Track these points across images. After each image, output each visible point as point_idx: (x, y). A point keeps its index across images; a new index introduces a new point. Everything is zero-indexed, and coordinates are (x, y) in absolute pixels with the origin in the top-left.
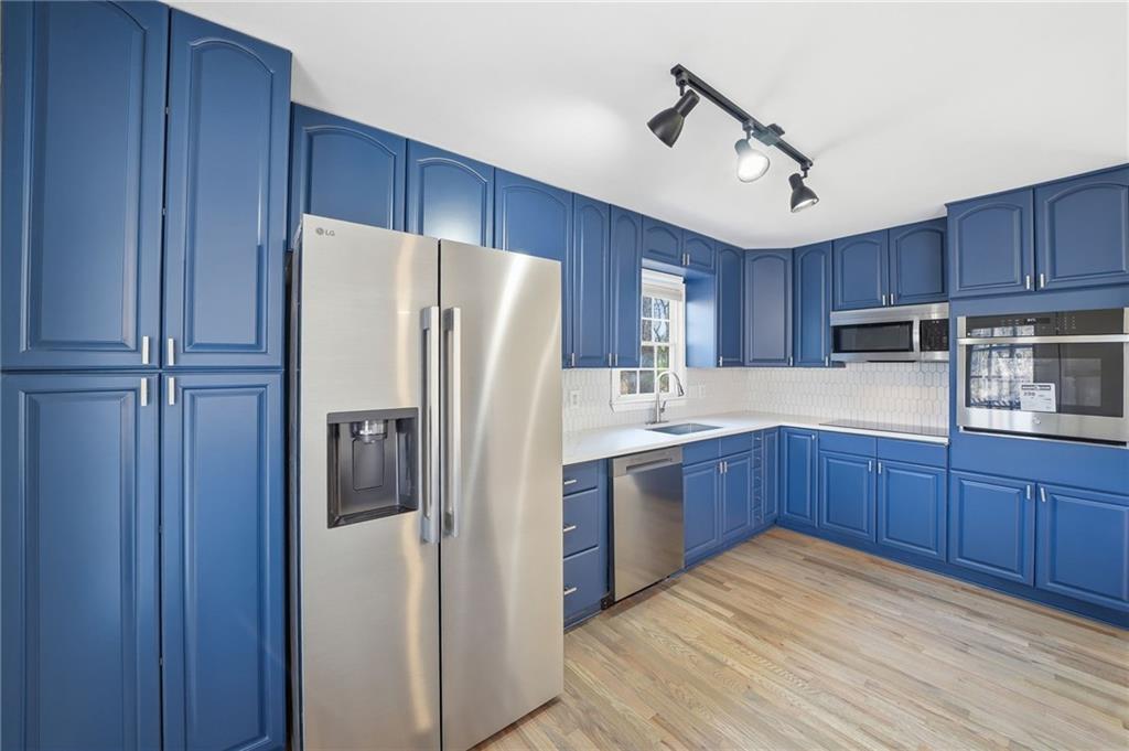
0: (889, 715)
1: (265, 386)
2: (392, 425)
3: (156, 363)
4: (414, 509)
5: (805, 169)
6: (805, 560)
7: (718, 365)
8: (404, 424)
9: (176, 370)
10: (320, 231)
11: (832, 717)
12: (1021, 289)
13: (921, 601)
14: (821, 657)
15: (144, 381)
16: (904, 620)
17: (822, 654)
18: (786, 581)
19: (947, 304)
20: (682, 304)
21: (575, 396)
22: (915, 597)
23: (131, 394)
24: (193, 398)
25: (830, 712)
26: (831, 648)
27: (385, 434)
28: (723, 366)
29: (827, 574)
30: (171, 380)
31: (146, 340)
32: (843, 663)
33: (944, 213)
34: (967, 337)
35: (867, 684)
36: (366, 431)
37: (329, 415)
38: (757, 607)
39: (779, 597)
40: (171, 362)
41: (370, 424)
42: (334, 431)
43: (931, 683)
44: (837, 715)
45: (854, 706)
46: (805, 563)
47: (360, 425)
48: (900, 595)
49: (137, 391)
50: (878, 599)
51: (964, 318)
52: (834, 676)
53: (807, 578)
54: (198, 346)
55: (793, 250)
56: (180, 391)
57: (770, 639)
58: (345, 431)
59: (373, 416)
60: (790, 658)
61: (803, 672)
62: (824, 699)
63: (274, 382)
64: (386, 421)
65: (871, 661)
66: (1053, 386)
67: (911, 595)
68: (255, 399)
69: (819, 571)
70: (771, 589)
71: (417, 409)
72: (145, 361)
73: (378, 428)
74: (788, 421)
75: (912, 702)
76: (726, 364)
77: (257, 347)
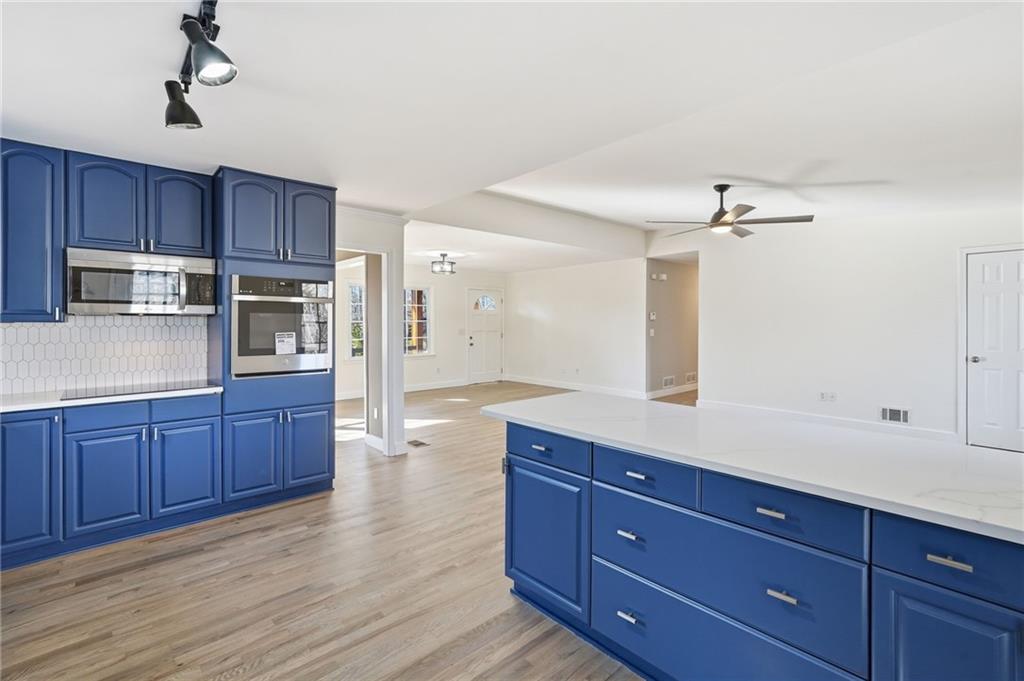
0: (310, 625)
6: (77, 584)
11: (289, 663)
12: (275, 258)
13: (229, 544)
14: (223, 640)
16: (236, 565)
17: (222, 637)
18: (86, 619)
22: (222, 545)
25: (285, 661)
26: (220, 627)
29: (125, 580)
32: (244, 627)
34: (240, 294)
35: (277, 622)
38: (97, 666)
39: (109, 635)
43: (300, 586)
44: (290, 658)
45: (288, 642)
46: (81, 588)
48: (209, 551)
50: (198, 565)
51: (237, 276)
52: (252, 640)
53: (110, 598)
57: (165, 671)
60: (202, 665)
61: (228, 663)
62: (269, 660)
65: (257, 607)
66: (294, 334)
67: (218, 545)
69: (112, 582)
70: (86, 637)
75: (308, 606)
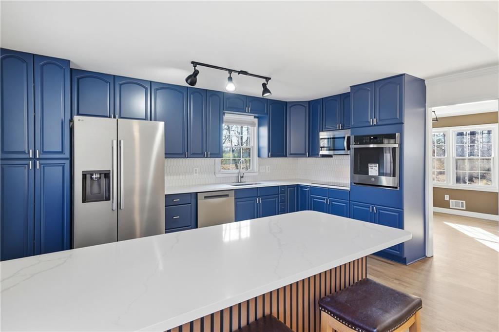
1: (64, 164)
2: (103, 176)
3: (33, 157)
4: (109, 200)
5: (267, 81)
7: (269, 157)
8: (107, 175)
9: (39, 159)
10: (79, 120)
15: (31, 162)
19: (350, 130)
20: (256, 128)
21: (196, 170)
23: (27, 166)
24: (43, 167)
27: (100, 178)
28: (271, 157)
30: (38, 162)
31: (31, 151)
33: (349, 90)
34: (354, 145)
36: (94, 176)
37: (83, 172)
40: (38, 157)
41: (95, 174)
42: (84, 176)
47: (92, 175)
49: (28, 165)
51: (353, 136)
54: (45, 152)
55: (309, 102)
56: (40, 164)
58: (88, 176)
59: (96, 172)
63: (67, 162)
64: (100, 174)
66: (377, 164)
68: (61, 167)
71: (110, 171)
72: (31, 157)
73: (98, 176)
74: (301, 182)
76: (272, 156)
77: (62, 152)
